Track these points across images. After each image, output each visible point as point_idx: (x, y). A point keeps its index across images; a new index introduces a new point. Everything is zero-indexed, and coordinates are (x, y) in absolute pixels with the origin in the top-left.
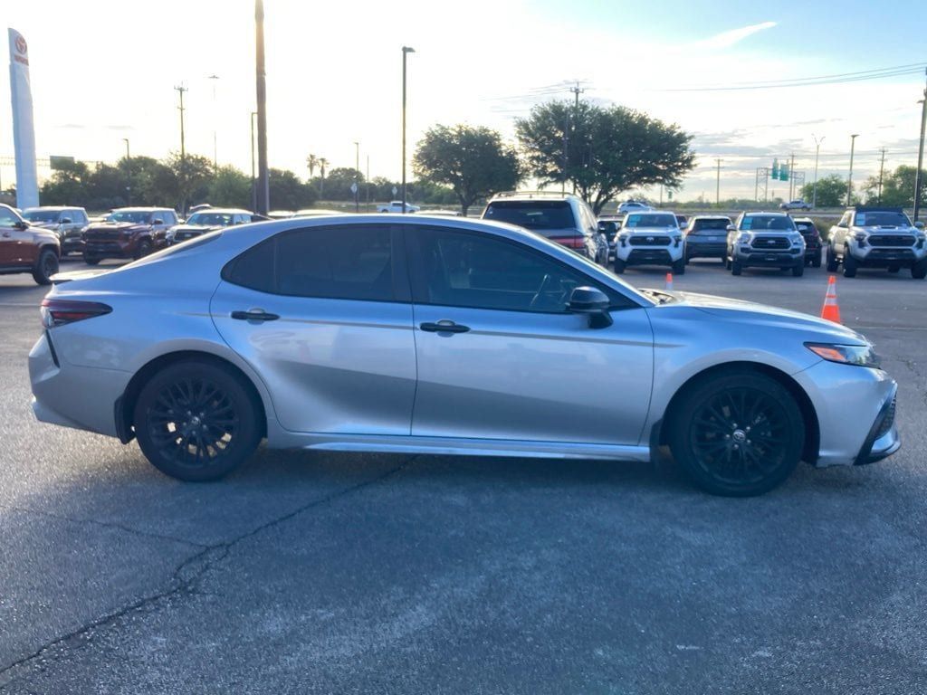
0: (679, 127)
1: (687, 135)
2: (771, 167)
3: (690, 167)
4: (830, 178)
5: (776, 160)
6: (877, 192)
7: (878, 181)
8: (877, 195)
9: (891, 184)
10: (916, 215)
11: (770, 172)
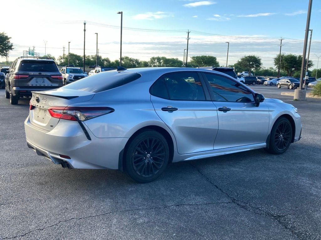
0: (6, 34)
1: (9, 37)
2: (28, 51)
3: (11, 49)
4: (47, 56)
5: (30, 48)
6: (63, 61)
7: (63, 57)
8: (63, 62)
9: (67, 59)
10: (84, 69)
11: (28, 52)
